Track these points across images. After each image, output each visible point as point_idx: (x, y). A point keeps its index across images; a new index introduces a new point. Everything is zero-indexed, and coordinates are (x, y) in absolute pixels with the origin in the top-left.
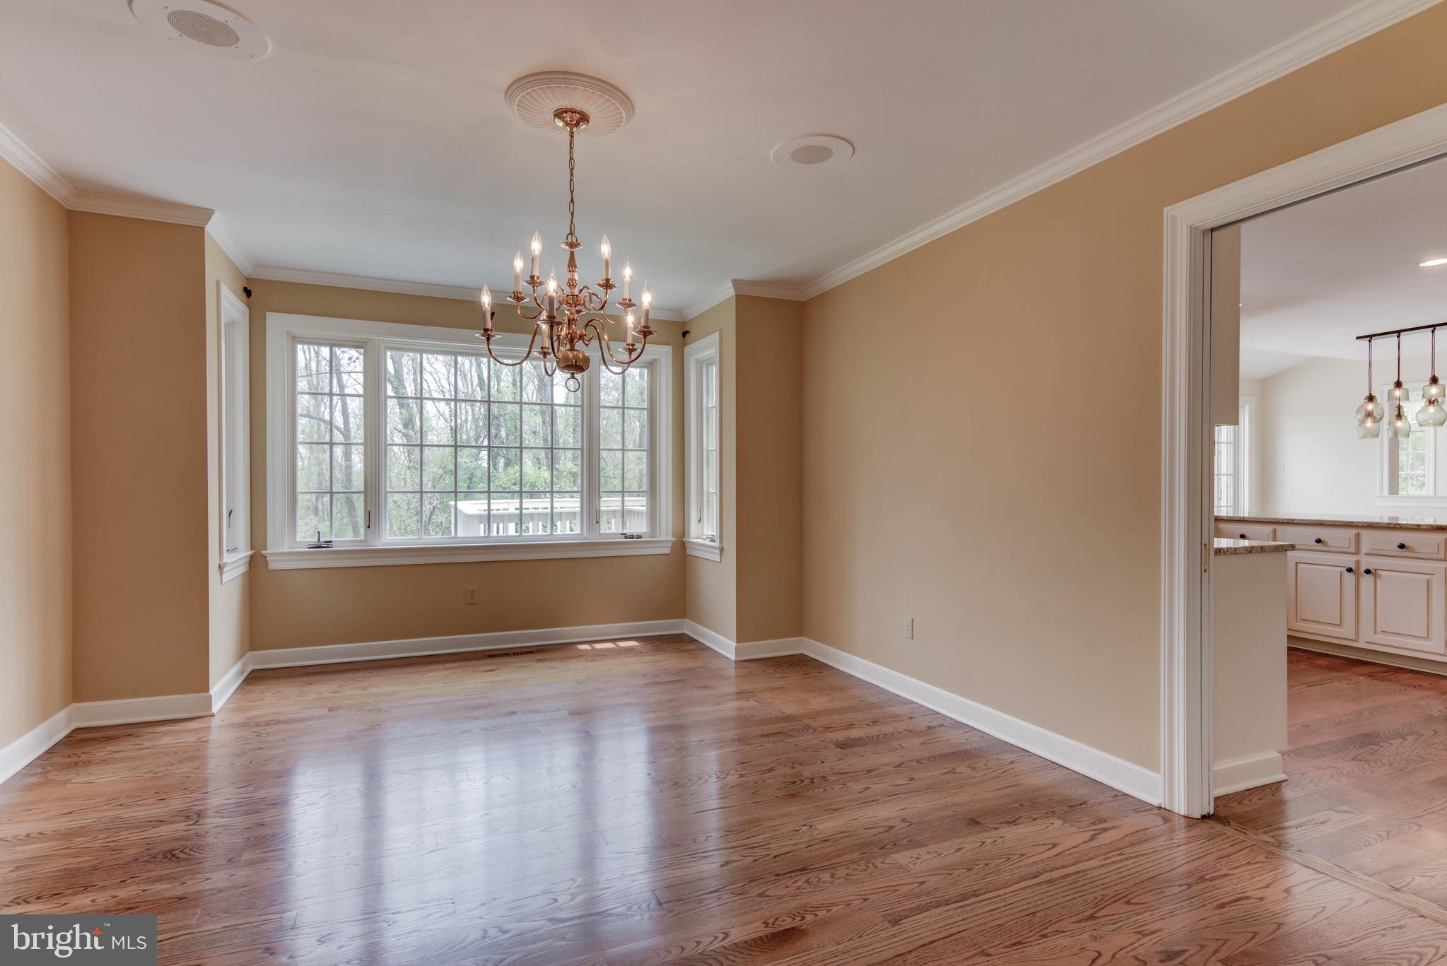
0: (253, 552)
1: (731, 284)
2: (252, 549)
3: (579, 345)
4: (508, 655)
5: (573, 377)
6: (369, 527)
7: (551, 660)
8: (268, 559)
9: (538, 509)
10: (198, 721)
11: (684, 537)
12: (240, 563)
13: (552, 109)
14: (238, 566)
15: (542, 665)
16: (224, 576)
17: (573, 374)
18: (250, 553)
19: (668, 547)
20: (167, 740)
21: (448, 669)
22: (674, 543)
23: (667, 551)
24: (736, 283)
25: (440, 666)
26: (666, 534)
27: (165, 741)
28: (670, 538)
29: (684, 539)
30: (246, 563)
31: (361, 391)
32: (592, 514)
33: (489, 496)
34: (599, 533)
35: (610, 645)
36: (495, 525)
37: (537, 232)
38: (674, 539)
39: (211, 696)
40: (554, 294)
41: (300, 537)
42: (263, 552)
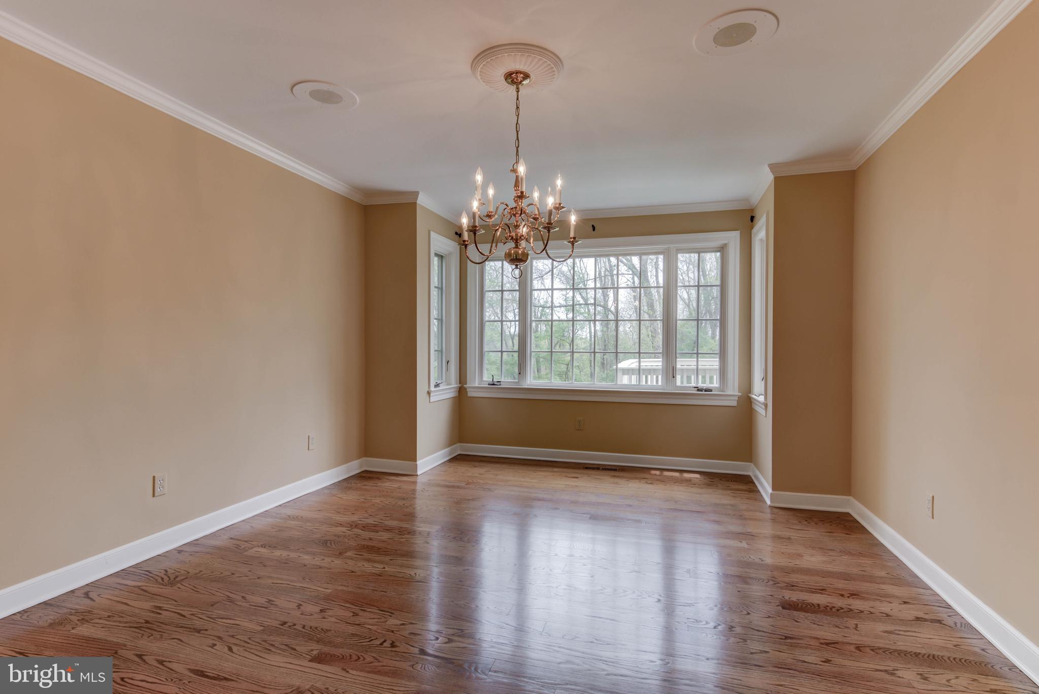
0: (460, 385)
1: (768, 168)
2: (460, 383)
3: (523, 243)
4: (598, 469)
5: (517, 268)
6: (520, 374)
7: (622, 477)
8: (468, 390)
9: (684, 366)
10: (410, 477)
11: (750, 393)
12: (451, 391)
13: (502, 75)
14: (450, 392)
15: (612, 480)
16: (431, 398)
17: (517, 265)
18: (458, 385)
19: (734, 400)
20: (387, 485)
21: (554, 472)
22: (739, 397)
23: (734, 404)
24: (772, 167)
25: (550, 469)
26: (733, 390)
27: (387, 484)
28: (737, 393)
29: (749, 395)
30: (455, 391)
31: (517, 288)
32: (670, 371)
33: (639, 355)
34: (676, 386)
35: (677, 474)
36: (644, 376)
37: (479, 168)
38: (740, 394)
39: (417, 464)
40: (477, 210)
41: (485, 379)
42: (465, 386)
